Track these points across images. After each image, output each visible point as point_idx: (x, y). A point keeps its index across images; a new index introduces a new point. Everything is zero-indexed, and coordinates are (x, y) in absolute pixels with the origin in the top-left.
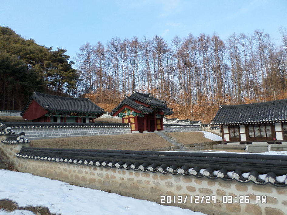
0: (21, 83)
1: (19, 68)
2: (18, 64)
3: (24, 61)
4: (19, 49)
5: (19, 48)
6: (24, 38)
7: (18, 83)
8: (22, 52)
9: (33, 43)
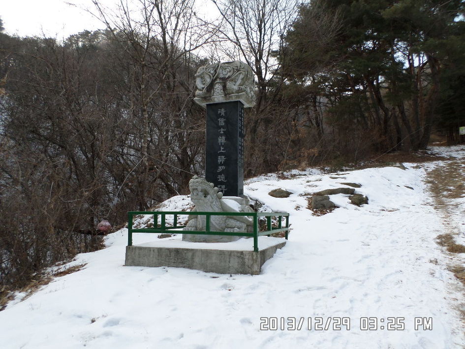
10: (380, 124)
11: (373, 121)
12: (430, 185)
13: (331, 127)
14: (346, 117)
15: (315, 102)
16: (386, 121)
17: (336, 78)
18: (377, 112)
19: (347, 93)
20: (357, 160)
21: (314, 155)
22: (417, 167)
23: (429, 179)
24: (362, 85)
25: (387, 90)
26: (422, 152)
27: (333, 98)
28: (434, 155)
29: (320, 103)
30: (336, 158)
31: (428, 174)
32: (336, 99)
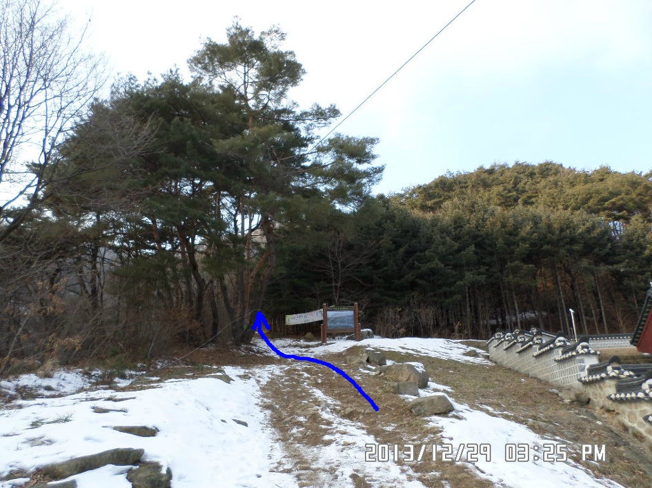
0: (611, 267)
1: (596, 235)
2: (593, 227)
3: (602, 217)
4: (584, 196)
5: (583, 194)
6: (586, 170)
7: (603, 269)
8: (591, 201)
9: (609, 173)
10: (190, 300)
11: (180, 296)
12: (268, 412)
13: (116, 298)
14: (141, 285)
15: (95, 256)
16: (200, 299)
17: (134, 227)
18: (188, 283)
19: (147, 251)
20: (152, 356)
21: (74, 349)
22: (245, 377)
23: (265, 400)
24: (170, 243)
25: (204, 255)
26: (246, 349)
27: (125, 255)
28: (261, 353)
29: (103, 259)
30: (115, 354)
31: (263, 389)
32: (129, 256)
